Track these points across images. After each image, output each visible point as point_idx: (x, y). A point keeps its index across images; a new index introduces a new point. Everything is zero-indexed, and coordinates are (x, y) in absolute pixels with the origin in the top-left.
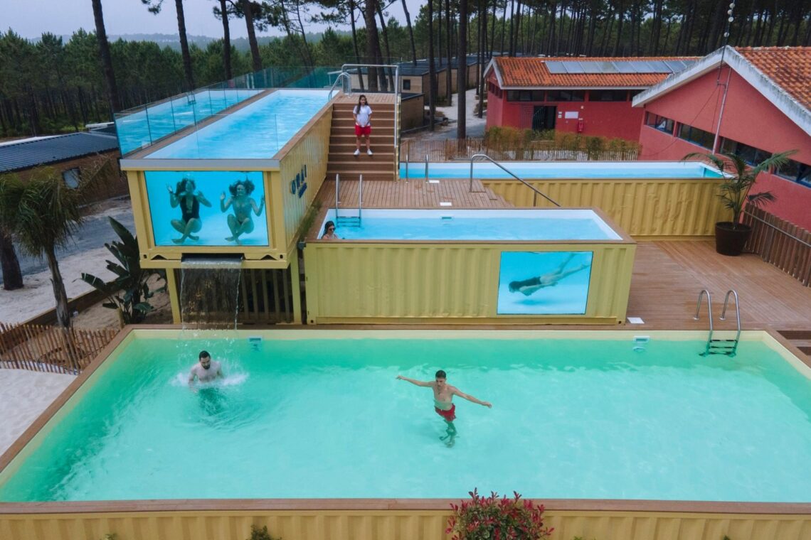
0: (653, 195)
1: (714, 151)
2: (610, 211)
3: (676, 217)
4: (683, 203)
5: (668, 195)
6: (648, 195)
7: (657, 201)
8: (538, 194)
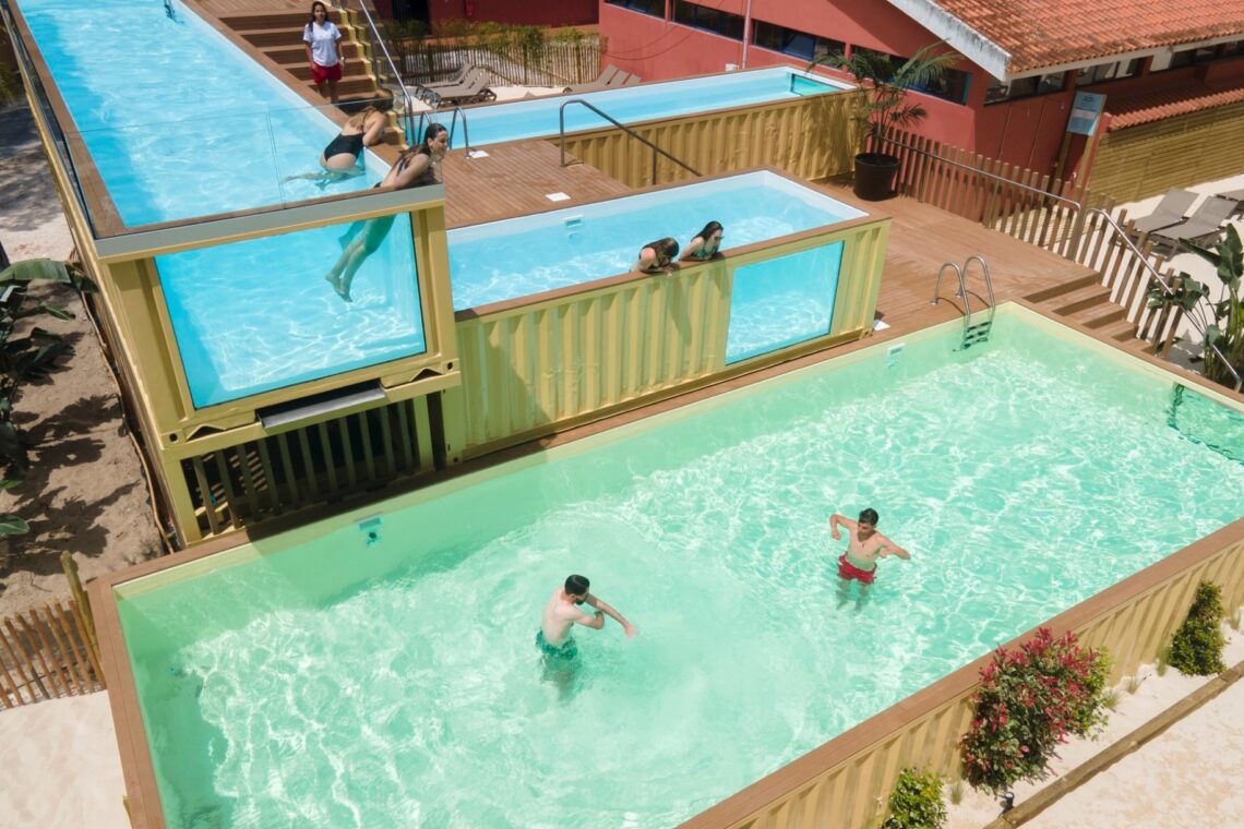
0: (773, 128)
1: (746, 42)
2: (722, 161)
3: (798, 156)
4: (806, 134)
5: (789, 126)
6: (767, 129)
7: (777, 137)
8: (659, 154)
